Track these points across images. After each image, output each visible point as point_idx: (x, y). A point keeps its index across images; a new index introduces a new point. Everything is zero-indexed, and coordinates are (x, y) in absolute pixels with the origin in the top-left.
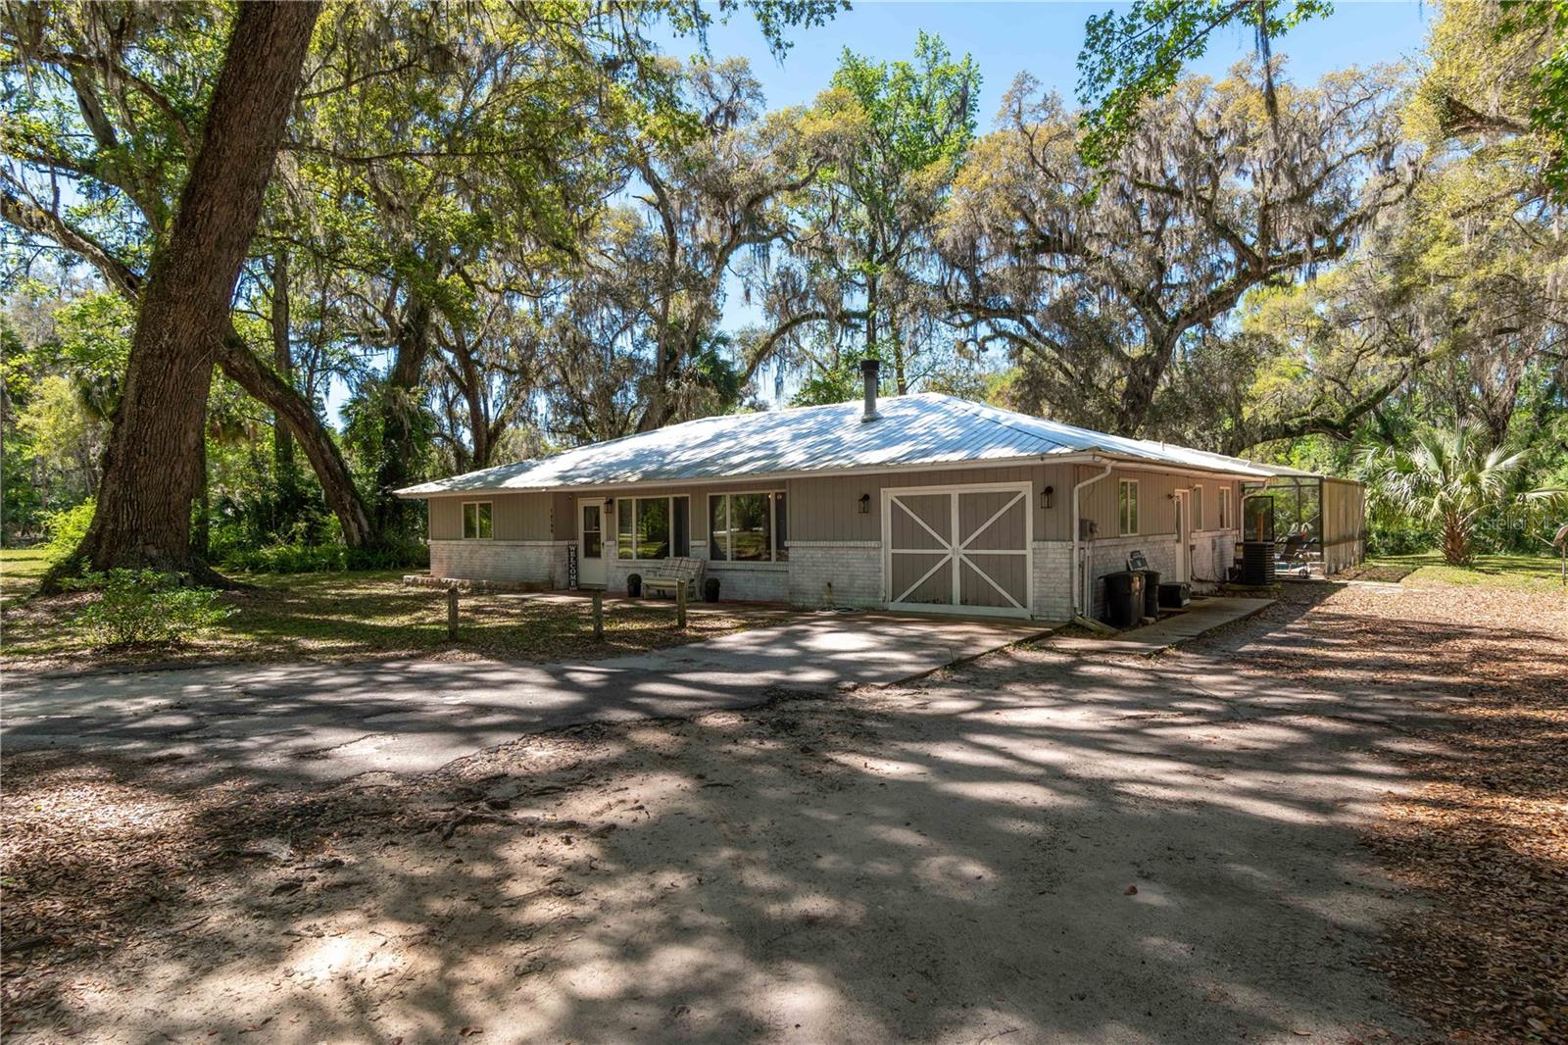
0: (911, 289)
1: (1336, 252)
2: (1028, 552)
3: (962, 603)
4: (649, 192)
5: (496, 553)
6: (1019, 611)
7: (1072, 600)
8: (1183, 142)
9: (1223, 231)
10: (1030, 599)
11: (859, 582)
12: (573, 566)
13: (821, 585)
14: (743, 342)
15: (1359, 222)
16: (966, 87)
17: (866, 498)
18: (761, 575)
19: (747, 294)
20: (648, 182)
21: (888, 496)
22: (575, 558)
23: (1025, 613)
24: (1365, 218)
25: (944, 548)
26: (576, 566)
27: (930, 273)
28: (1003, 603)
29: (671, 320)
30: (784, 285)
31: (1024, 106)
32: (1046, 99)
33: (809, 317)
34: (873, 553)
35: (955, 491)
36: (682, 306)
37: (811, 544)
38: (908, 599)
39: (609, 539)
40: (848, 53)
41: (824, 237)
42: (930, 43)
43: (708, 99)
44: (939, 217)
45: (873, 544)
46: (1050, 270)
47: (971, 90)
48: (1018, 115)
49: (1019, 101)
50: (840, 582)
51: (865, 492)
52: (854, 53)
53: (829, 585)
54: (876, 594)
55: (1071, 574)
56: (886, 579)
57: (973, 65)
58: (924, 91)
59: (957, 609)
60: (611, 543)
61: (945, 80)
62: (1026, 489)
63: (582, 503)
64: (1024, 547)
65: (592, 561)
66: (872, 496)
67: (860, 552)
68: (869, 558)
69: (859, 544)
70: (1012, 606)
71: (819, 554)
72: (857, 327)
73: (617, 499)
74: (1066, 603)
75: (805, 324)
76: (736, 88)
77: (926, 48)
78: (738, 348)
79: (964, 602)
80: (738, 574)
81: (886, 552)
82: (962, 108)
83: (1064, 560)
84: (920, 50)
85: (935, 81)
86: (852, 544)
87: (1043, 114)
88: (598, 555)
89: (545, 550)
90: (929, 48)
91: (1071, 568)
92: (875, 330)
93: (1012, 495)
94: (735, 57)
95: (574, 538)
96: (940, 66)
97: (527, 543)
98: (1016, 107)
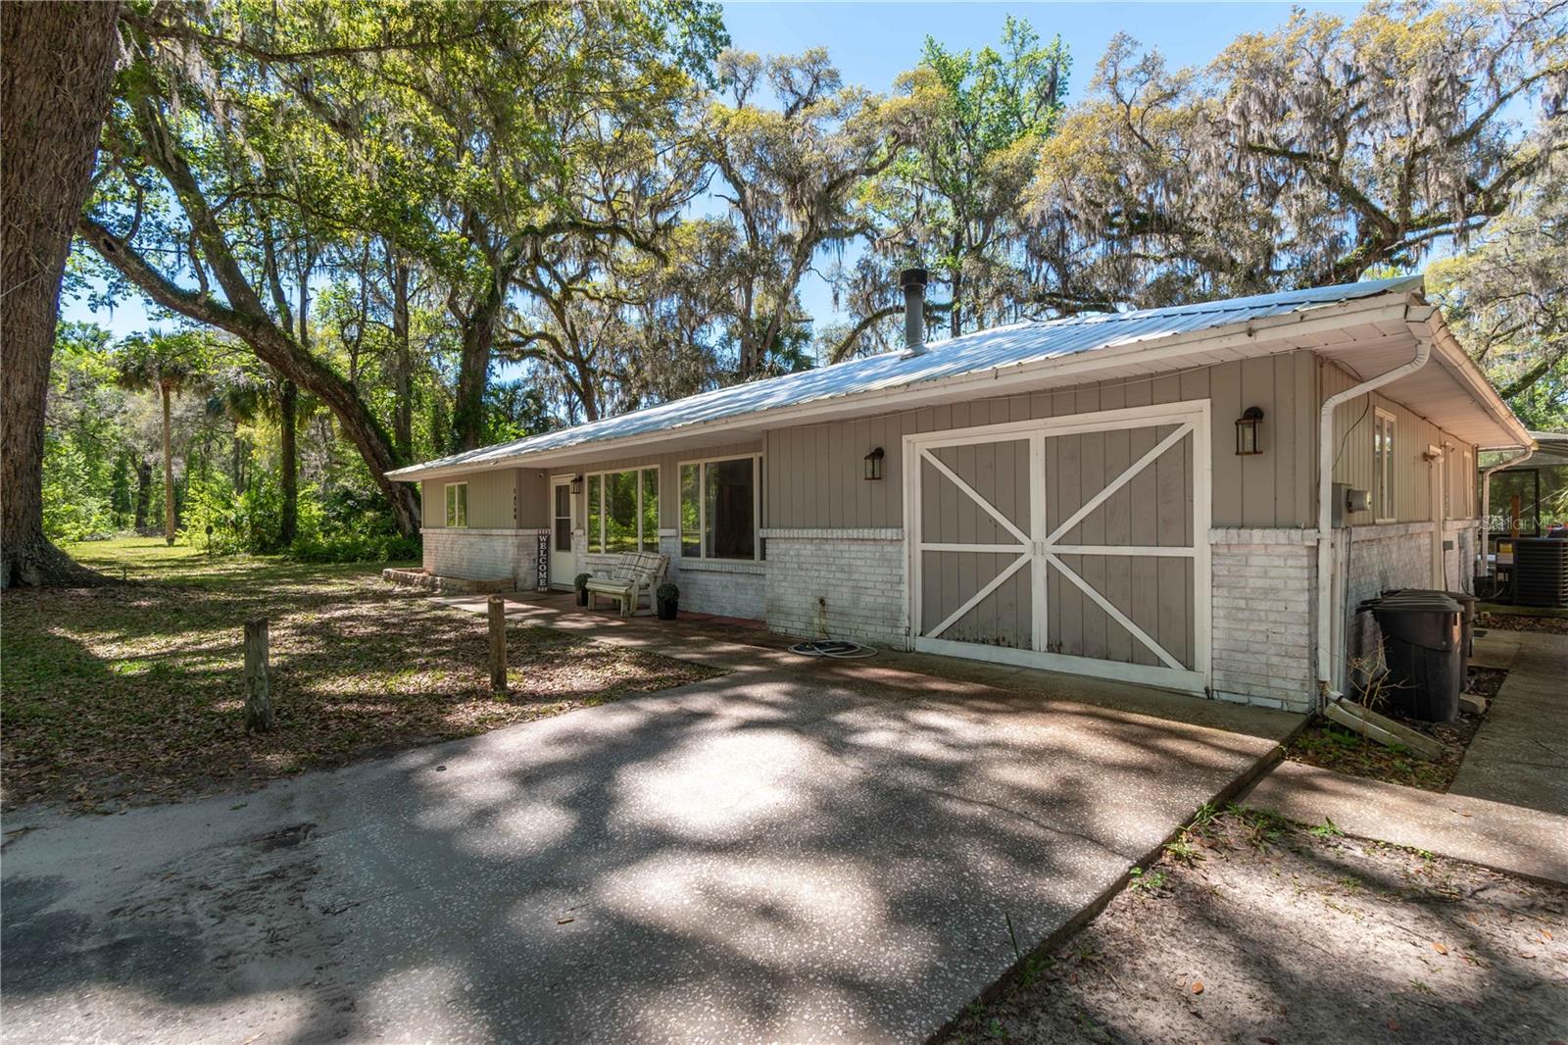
0: (994, 271)
1: (1493, 210)
2: (1200, 552)
3: (1050, 648)
4: (730, 190)
5: (471, 544)
6: (1173, 676)
7: (1314, 664)
8: (1307, 90)
9: (1352, 197)
10: (1204, 651)
11: (866, 600)
12: (543, 561)
13: (807, 601)
14: (828, 340)
15: (1522, 175)
16: (1055, 69)
17: (878, 454)
18: (741, 580)
19: (836, 298)
20: (729, 180)
21: (916, 448)
22: (546, 551)
23: (1194, 683)
24: (1528, 170)
25: (1017, 542)
26: (547, 561)
27: (1015, 256)
28: (1137, 655)
29: (754, 316)
30: (864, 277)
31: (1120, 73)
32: (1146, 59)
33: (890, 311)
34: (889, 549)
35: (1036, 432)
36: (762, 302)
37: (795, 533)
38: (954, 634)
39: (579, 526)
40: (931, 42)
41: (908, 235)
42: (1017, 27)
43: (788, 94)
44: (1025, 192)
45: (890, 533)
46: (1145, 258)
47: (1061, 73)
48: (1113, 83)
49: (1115, 66)
50: (839, 597)
51: (877, 443)
52: (937, 42)
53: (822, 601)
54: (894, 622)
55: (1313, 604)
56: (910, 597)
57: (1063, 47)
58: (1011, 81)
59: (1039, 659)
60: (580, 532)
61: (1033, 66)
62: (1196, 417)
63: (556, 481)
64: (1188, 543)
65: (563, 554)
66: (889, 453)
67: (870, 548)
68: (884, 559)
69: (866, 533)
70: (1159, 663)
71: (808, 550)
72: (940, 320)
73: (587, 475)
74: (1299, 669)
75: (887, 318)
76: (816, 80)
77: (1014, 33)
78: (822, 346)
79: (1055, 647)
80: (711, 577)
81: (912, 546)
82: (1051, 91)
83: (1294, 572)
84: (1007, 34)
85: (1022, 69)
86: (854, 533)
87: (1142, 76)
88: (568, 548)
89: (510, 541)
90: (1018, 35)
91: (1314, 589)
92: (959, 325)
93: (1158, 433)
94: (815, 48)
95: (548, 527)
96: (1027, 51)
97: (494, 532)
98: (1111, 74)
